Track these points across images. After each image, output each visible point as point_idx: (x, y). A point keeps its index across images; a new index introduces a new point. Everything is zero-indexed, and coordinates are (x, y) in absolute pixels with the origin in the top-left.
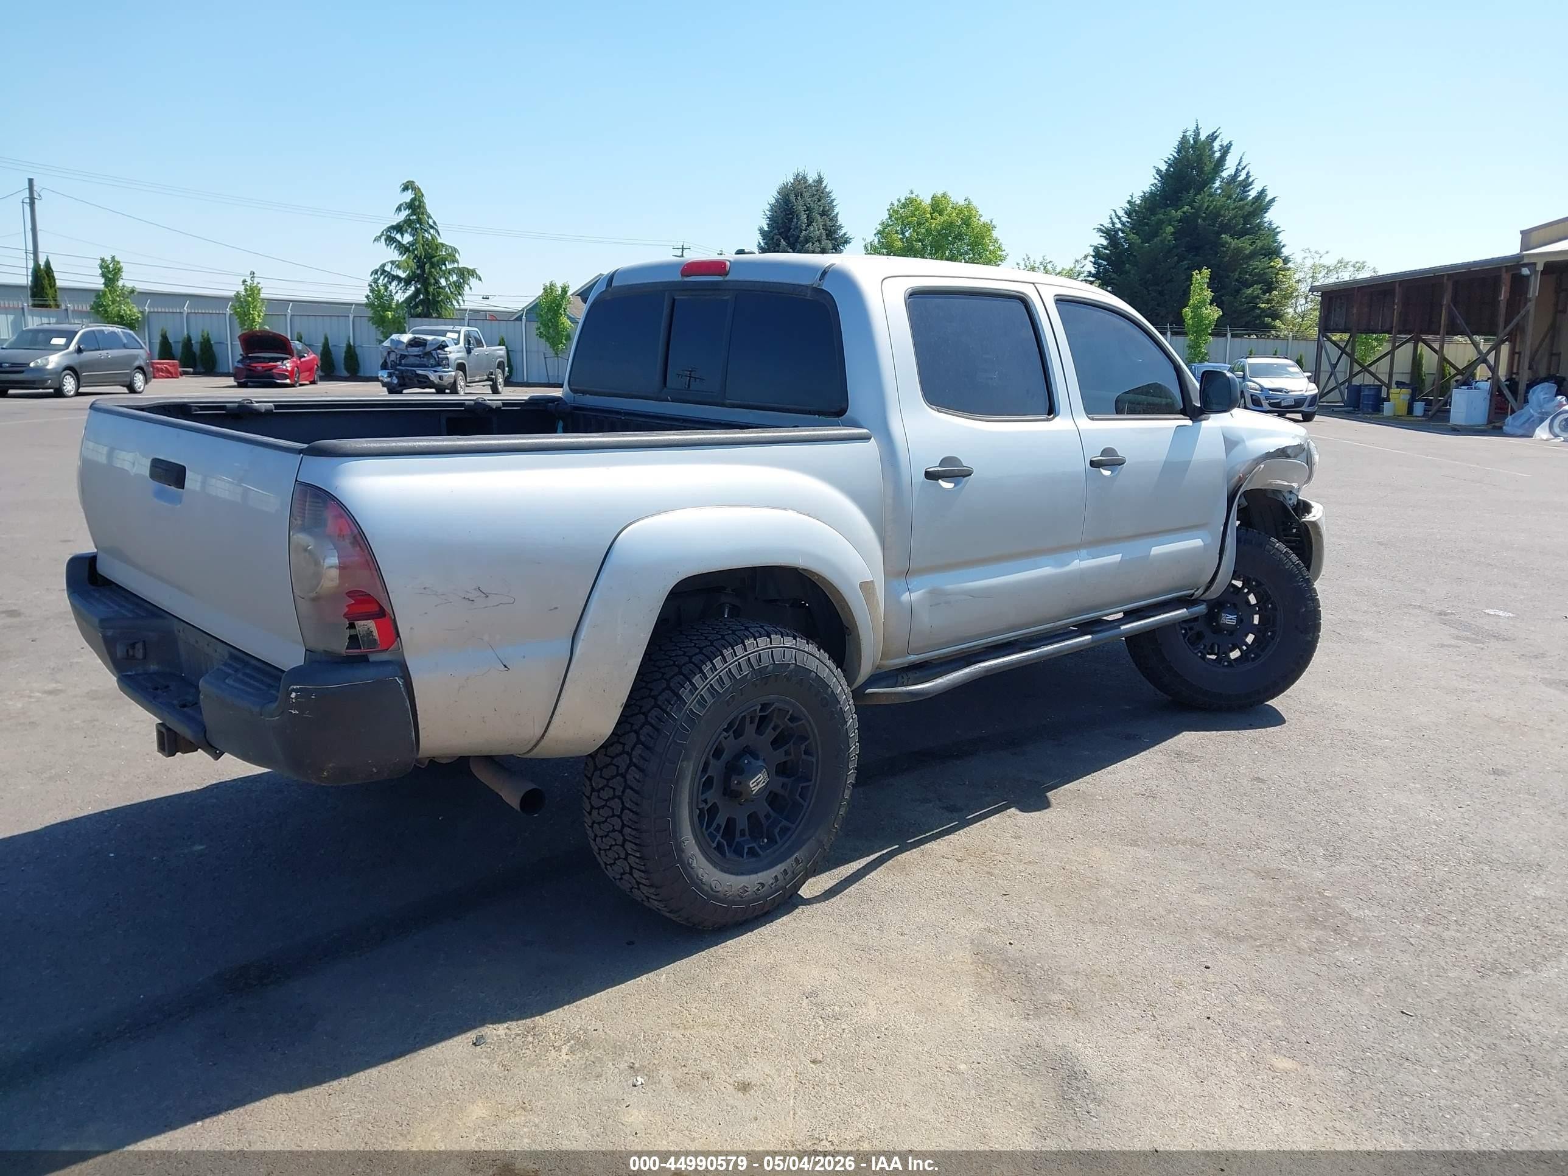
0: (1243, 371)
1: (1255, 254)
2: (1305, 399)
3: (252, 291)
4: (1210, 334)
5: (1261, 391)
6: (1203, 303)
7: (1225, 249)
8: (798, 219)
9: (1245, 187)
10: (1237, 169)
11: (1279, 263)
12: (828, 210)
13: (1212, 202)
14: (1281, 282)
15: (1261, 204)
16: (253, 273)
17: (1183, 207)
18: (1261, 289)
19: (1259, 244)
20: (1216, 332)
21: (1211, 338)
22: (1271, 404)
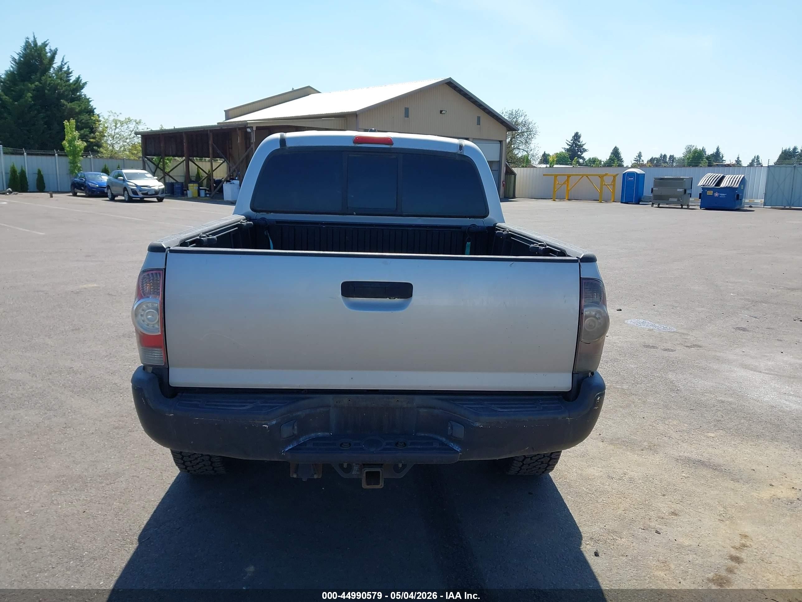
0: (123, 177)
1: (82, 112)
2: (158, 191)
4: (81, 156)
5: (137, 187)
6: (74, 139)
7: (64, 108)
9: (67, 74)
10: (62, 64)
11: (95, 117)
13: (51, 81)
14: (98, 127)
15: (79, 85)
17: (35, 82)
18: (88, 131)
19: (82, 106)
22: (143, 194)
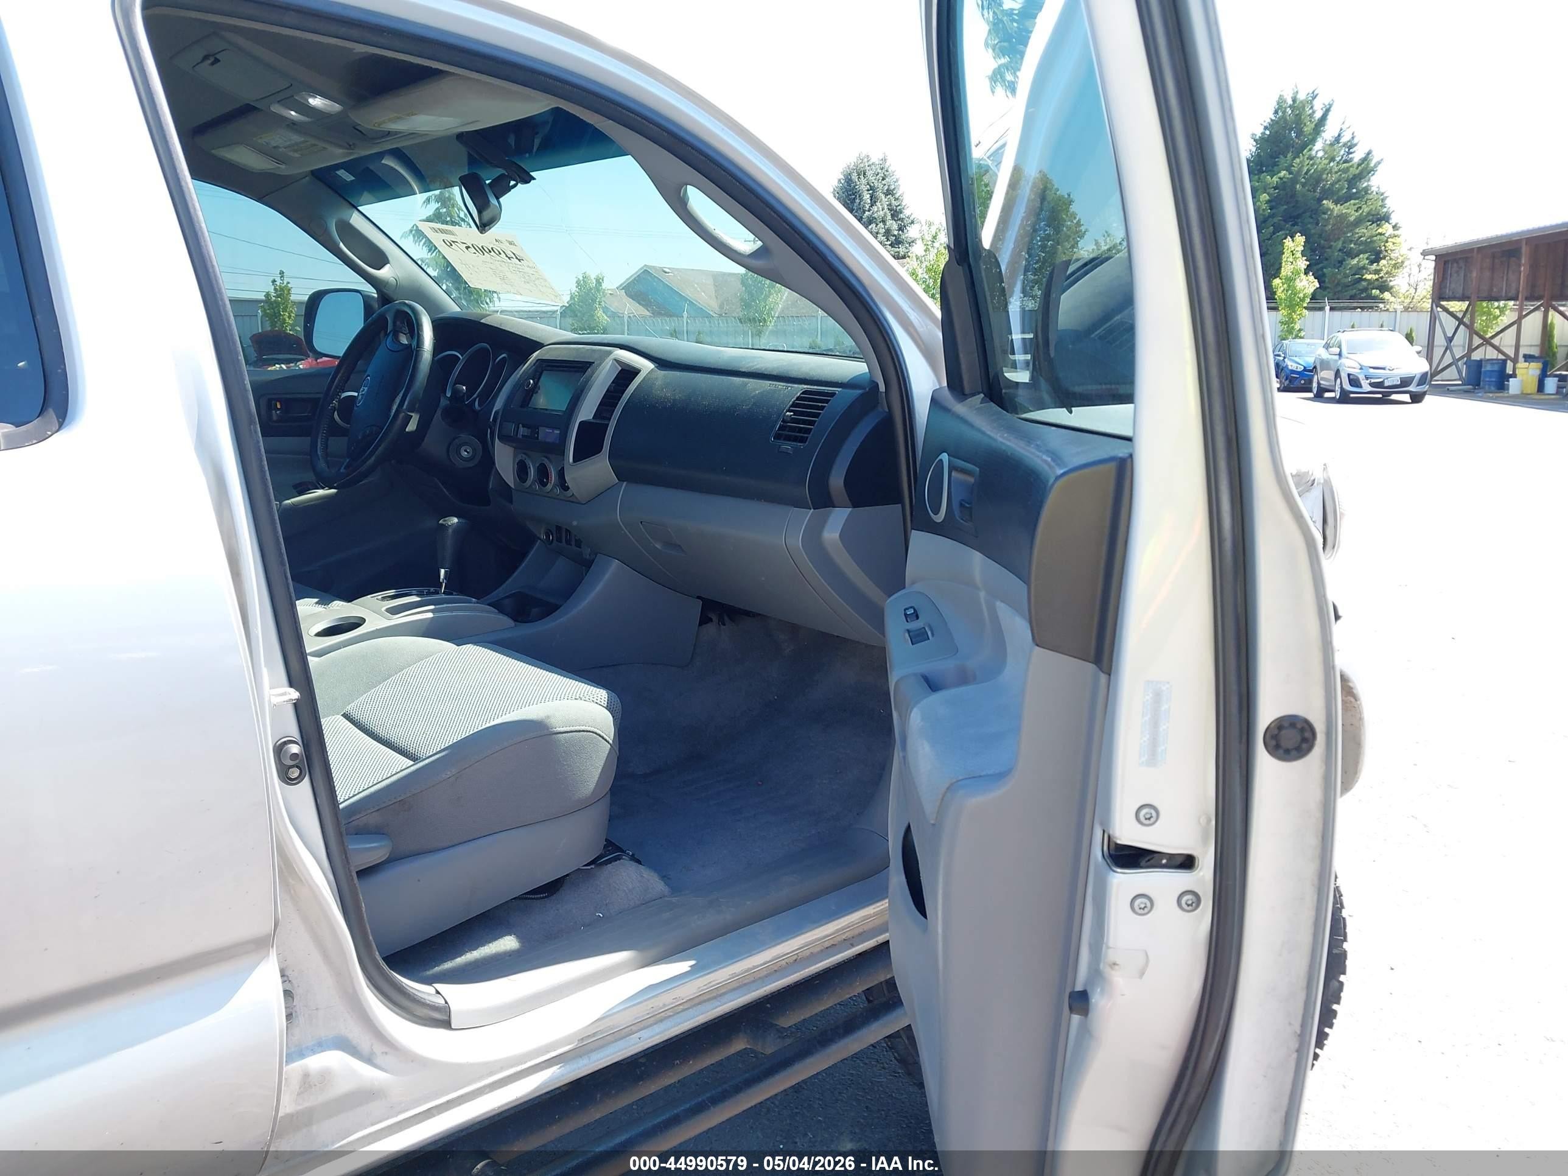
0: (1340, 347)
1: (1361, 220)
2: (1412, 378)
3: (283, 292)
4: (1305, 309)
5: (1361, 369)
6: (1296, 273)
7: (1327, 216)
8: (861, 200)
9: (1350, 148)
10: (1341, 130)
11: (1387, 229)
12: (894, 189)
13: (1312, 165)
14: (1391, 250)
15: (1366, 168)
16: (282, 273)
17: (1280, 172)
18: (1367, 259)
19: (1366, 209)
20: (1311, 305)
21: (1305, 312)
22: (1371, 385)
